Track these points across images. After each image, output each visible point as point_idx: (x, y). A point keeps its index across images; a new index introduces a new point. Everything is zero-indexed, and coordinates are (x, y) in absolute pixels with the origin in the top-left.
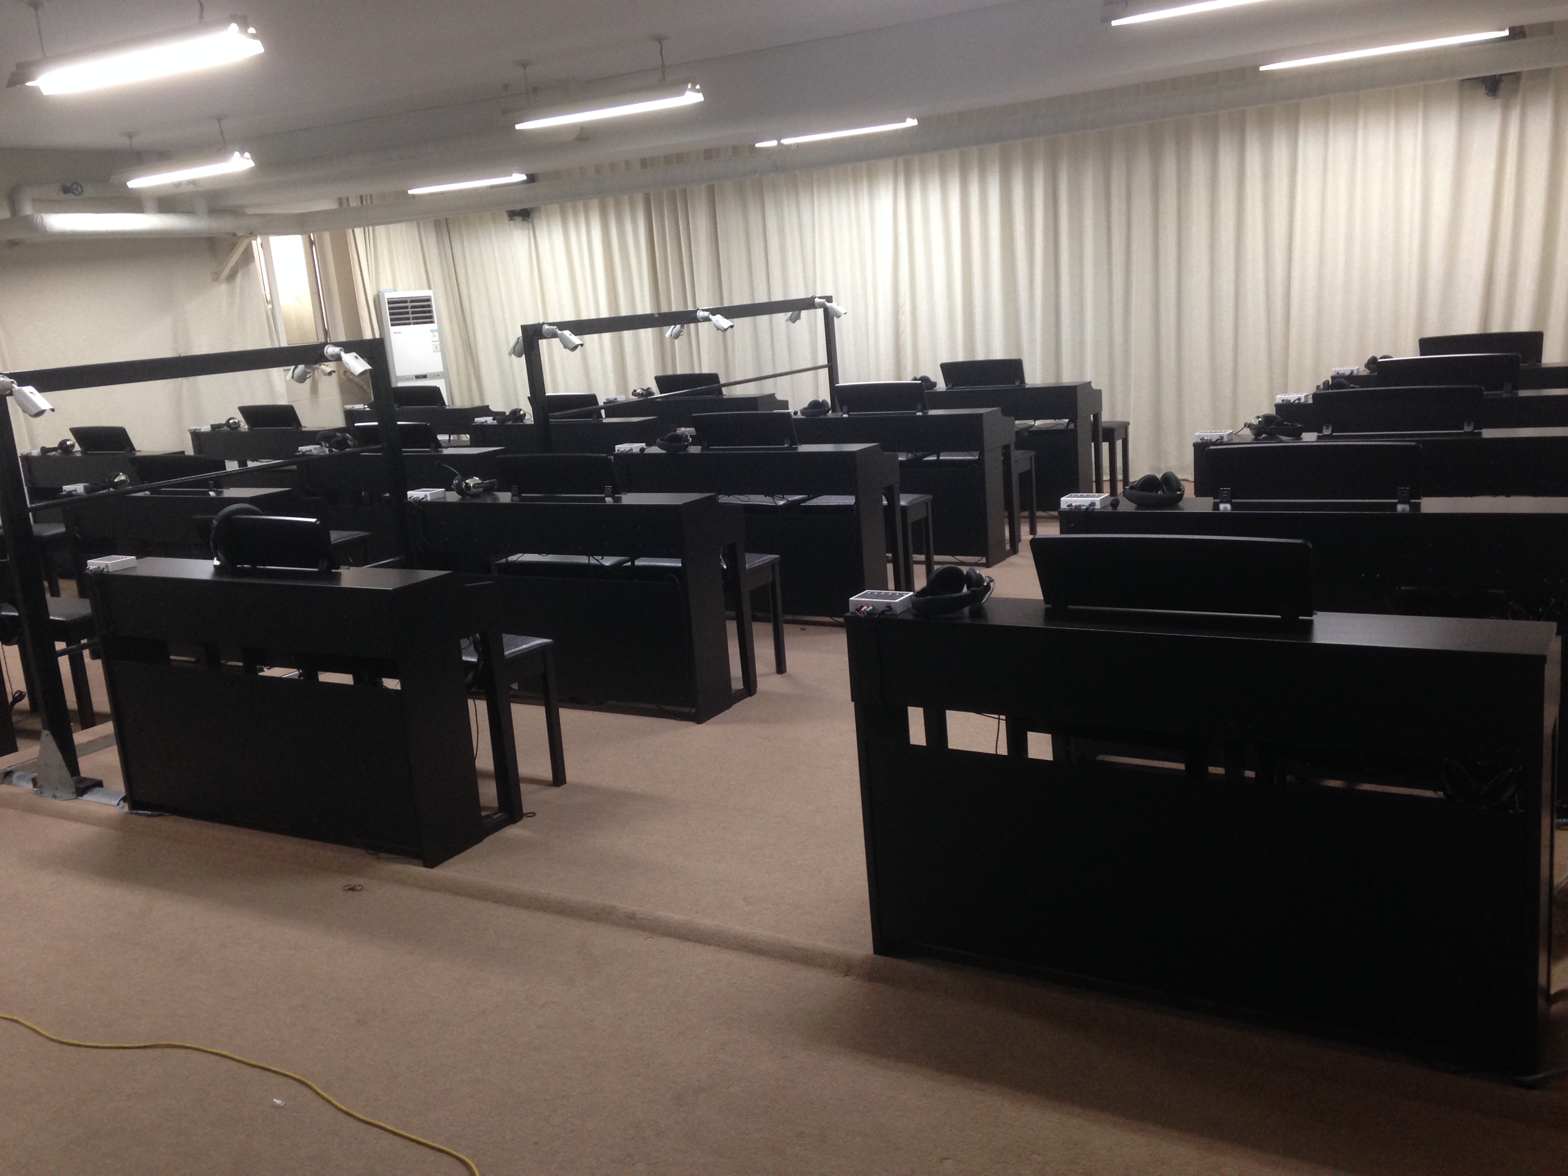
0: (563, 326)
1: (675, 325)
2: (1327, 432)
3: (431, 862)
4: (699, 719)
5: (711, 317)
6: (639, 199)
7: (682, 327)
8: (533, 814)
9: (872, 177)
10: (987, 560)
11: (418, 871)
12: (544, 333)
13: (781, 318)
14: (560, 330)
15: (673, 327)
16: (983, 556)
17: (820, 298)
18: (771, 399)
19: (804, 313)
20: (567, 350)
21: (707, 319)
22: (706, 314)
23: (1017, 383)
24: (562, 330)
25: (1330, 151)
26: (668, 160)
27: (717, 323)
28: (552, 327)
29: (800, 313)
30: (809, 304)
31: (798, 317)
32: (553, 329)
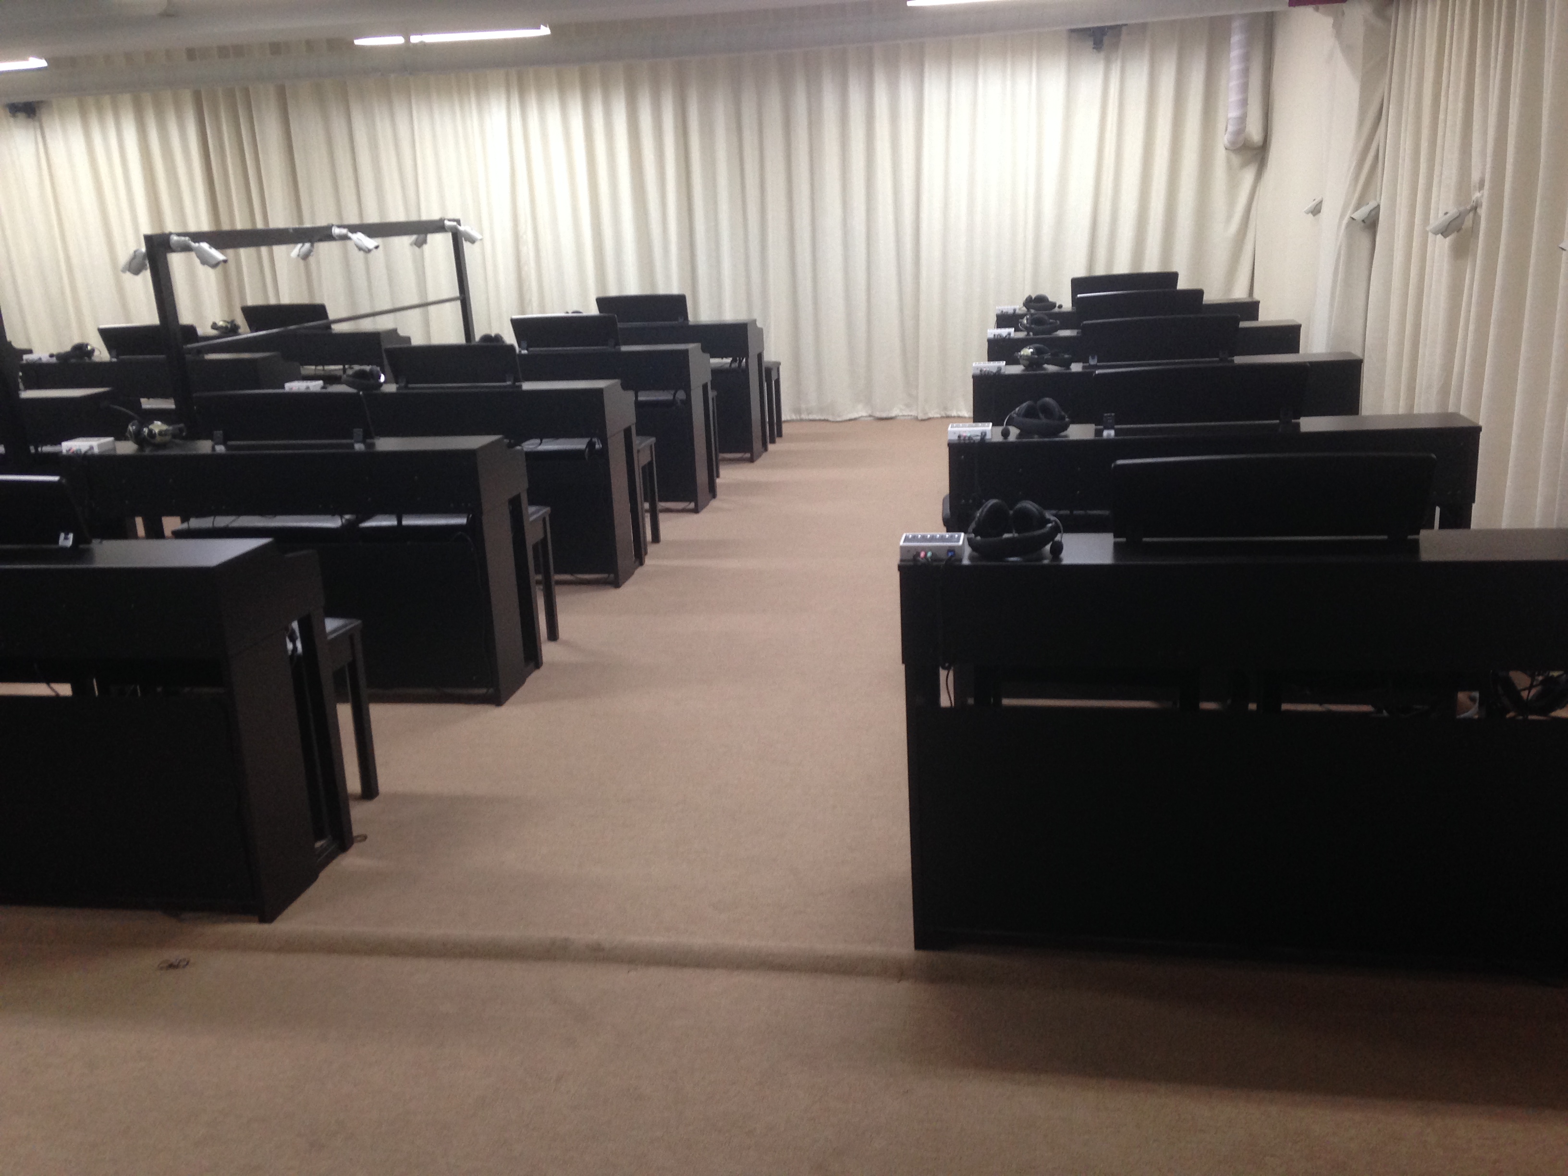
0: (198, 237)
1: (303, 242)
2: (1093, 362)
3: (267, 915)
4: (497, 700)
5: (350, 235)
6: (187, 96)
7: (312, 246)
8: (365, 838)
9: (481, 89)
10: (696, 505)
11: (254, 928)
12: (172, 246)
13: (403, 242)
14: (195, 242)
15: (299, 245)
16: (690, 501)
17: (449, 220)
18: (393, 333)
19: (431, 237)
20: (206, 266)
21: (344, 238)
22: (344, 231)
23: (681, 320)
24: (198, 242)
25: (953, 95)
26: (224, 51)
27: (359, 243)
28: (183, 238)
29: (426, 237)
30: (438, 227)
31: (425, 242)
32: (185, 241)
